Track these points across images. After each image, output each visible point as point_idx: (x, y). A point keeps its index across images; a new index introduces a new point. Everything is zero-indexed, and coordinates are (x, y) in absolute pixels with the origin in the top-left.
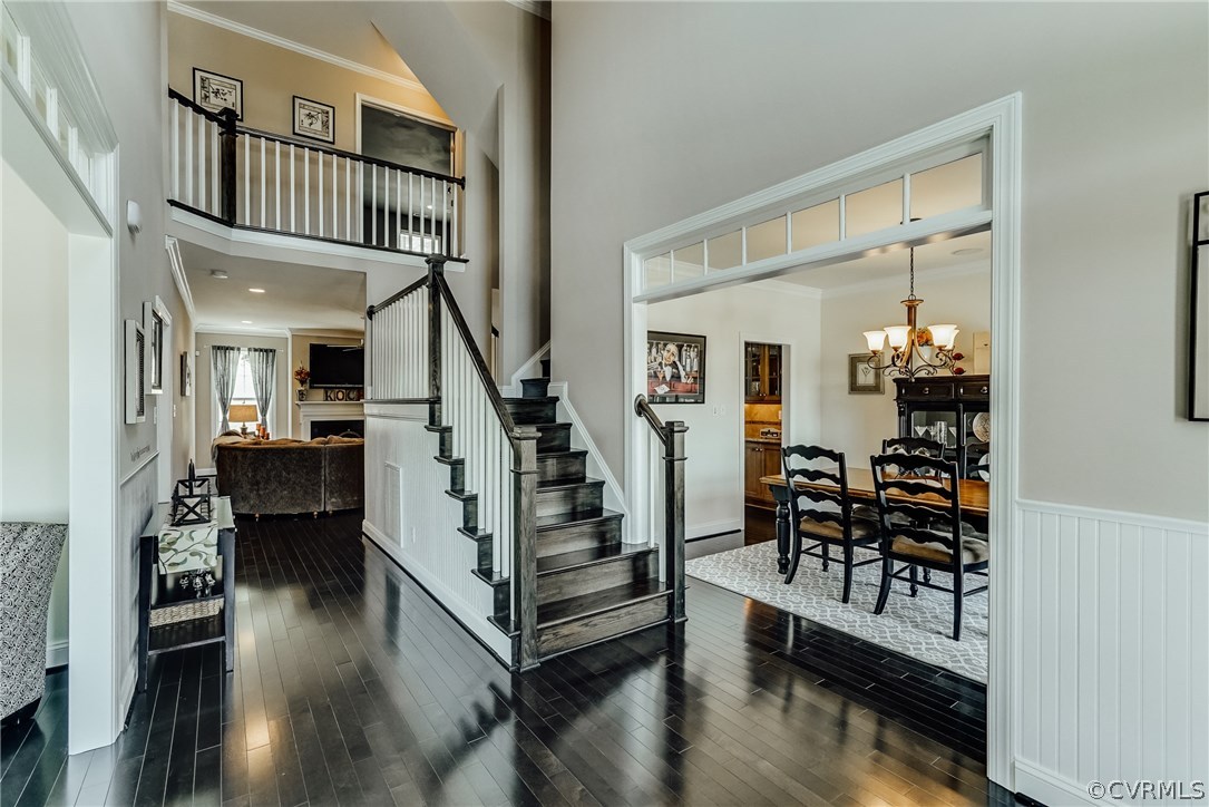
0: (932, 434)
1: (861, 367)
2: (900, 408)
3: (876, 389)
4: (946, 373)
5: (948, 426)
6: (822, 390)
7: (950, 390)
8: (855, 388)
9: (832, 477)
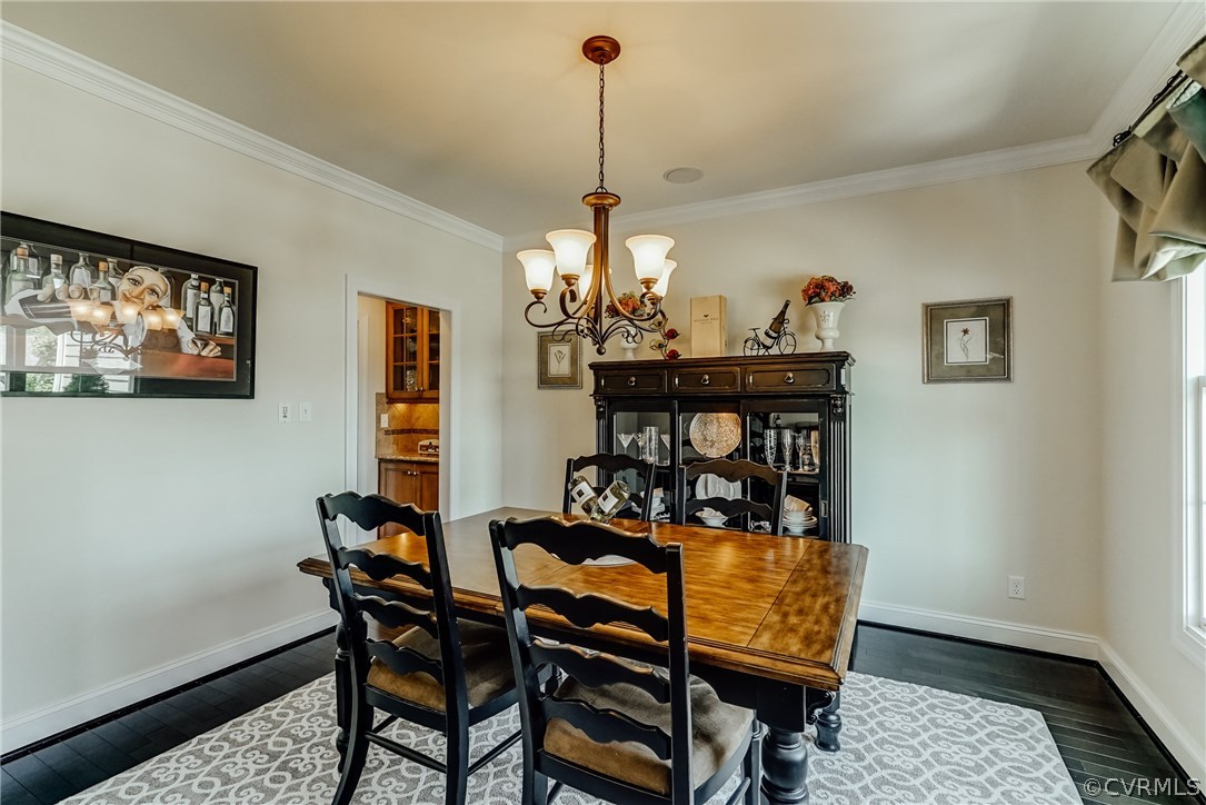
0: (640, 444)
1: (553, 349)
2: (598, 407)
3: (571, 382)
4: (659, 356)
5: (660, 433)
6: (503, 383)
7: (662, 379)
8: (546, 380)
9: (415, 572)
